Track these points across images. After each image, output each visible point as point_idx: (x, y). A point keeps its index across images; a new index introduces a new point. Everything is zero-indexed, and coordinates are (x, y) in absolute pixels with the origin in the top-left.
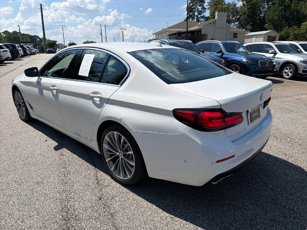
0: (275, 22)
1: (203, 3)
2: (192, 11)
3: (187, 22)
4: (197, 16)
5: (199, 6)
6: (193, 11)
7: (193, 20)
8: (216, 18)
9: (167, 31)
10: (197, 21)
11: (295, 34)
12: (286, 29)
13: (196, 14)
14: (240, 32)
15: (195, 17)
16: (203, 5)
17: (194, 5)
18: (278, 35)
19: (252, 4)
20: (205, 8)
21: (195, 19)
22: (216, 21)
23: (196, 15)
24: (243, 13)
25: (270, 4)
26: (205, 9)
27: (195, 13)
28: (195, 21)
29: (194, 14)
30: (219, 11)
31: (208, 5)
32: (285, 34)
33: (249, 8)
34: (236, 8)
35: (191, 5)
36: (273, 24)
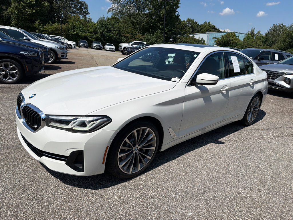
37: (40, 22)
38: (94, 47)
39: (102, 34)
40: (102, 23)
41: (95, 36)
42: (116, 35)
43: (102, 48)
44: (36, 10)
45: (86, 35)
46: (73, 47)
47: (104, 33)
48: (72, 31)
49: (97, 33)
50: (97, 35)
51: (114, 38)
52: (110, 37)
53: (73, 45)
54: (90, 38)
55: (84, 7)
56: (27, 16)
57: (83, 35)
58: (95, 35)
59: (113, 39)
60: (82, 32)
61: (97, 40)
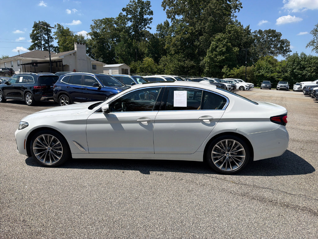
0: (124, 57)
1: (49, 32)
2: (37, 39)
3: (50, 52)
4: (44, 45)
5: (44, 34)
6: (39, 39)
7: (39, 49)
8: (76, 49)
9: (18, 60)
10: (44, 50)
11: (141, 67)
12: (133, 63)
13: (43, 42)
14: (98, 64)
15: (42, 46)
16: (50, 35)
17: (39, 33)
18: (128, 68)
19: (100, 39)
20: (53, 37)
21: (42, 48)
22: (76, 52)
23: (42, 44)
24: (93, 47)
25: (115, 41)
26: (51, 38)
27: (41, 41)
28: (43, 50)
29: (40, 43)
30: (78, 43)
31: (55, 35)
32: (133, 68)
33: (98, 42)
34: (84, 40)
35: (35, 32)
36: (122, 58)
37: (227, 67)
38: (278, 87)
39: (292, 73)
40: (294, 61)
41: (283, 76)
42: (312, 72)
43: (287, 88)
44: (225, 57)
45: (272, 75)
46: (245, 89)
47: (294, 71)
48: (258, 72)
49: (286, 72)
50: (286, 74)
51: (309, 76)
52: (303, 76)
53: (245, 87)
54: (277, 78)
55: (285, 45)
56: (217, 63)
57: (269, 75)
58: (283, 74)
59: (307, 77)
60: (268, 72)
61: (285, 80)
